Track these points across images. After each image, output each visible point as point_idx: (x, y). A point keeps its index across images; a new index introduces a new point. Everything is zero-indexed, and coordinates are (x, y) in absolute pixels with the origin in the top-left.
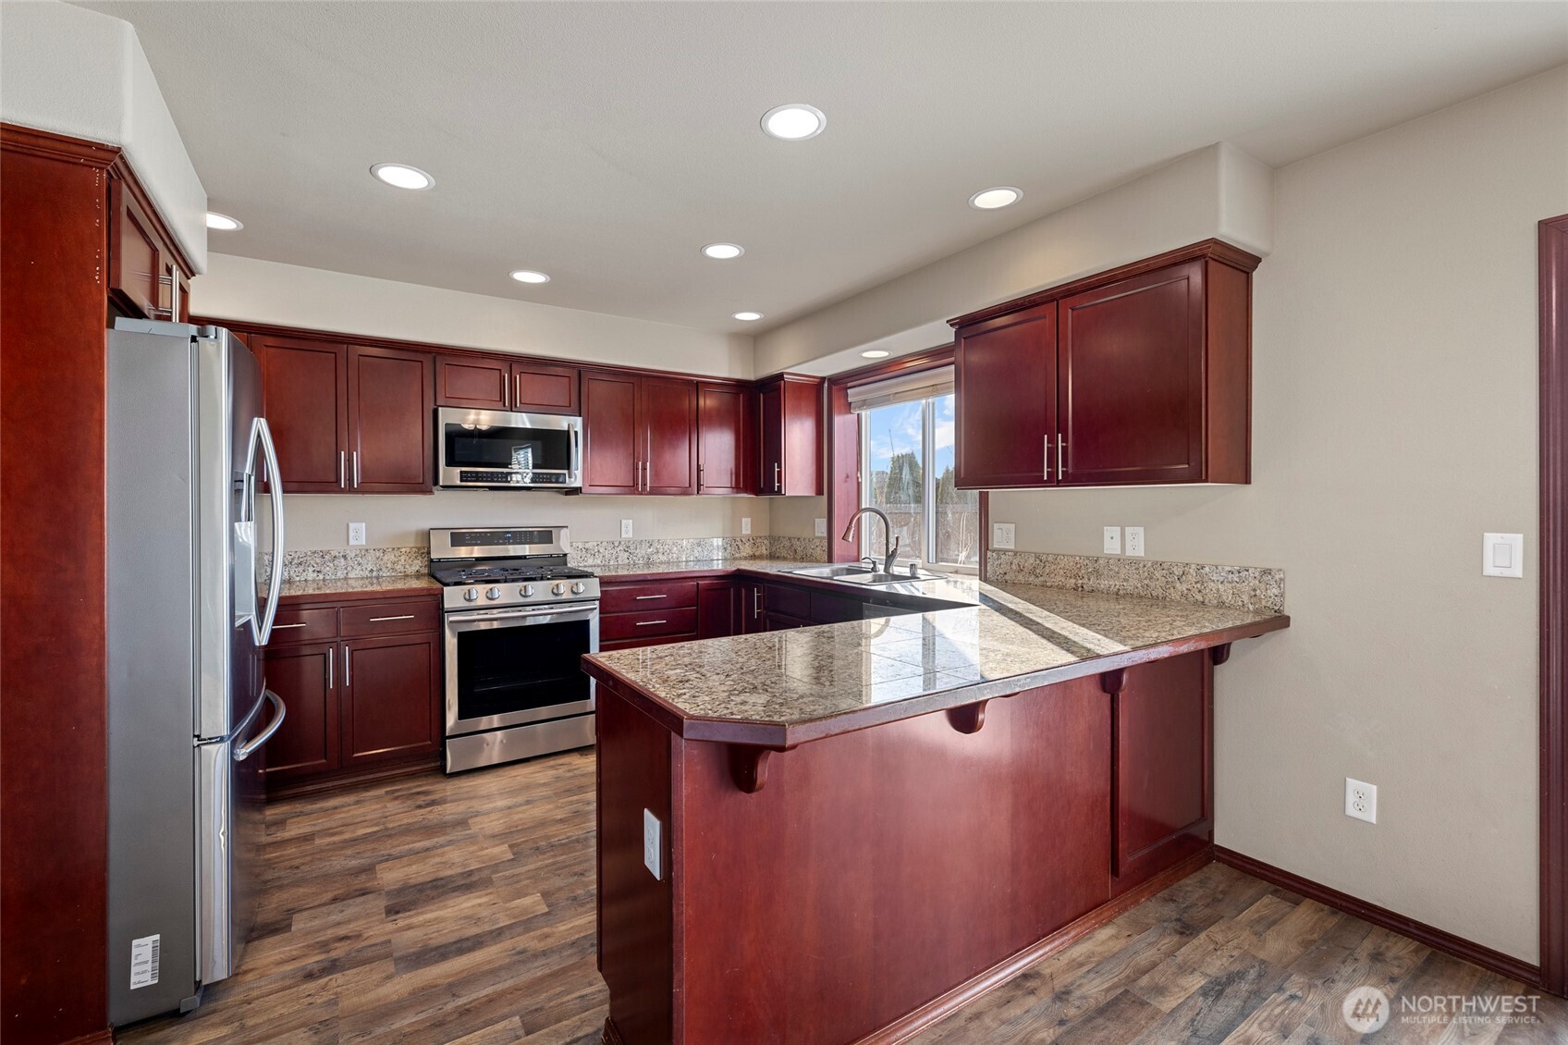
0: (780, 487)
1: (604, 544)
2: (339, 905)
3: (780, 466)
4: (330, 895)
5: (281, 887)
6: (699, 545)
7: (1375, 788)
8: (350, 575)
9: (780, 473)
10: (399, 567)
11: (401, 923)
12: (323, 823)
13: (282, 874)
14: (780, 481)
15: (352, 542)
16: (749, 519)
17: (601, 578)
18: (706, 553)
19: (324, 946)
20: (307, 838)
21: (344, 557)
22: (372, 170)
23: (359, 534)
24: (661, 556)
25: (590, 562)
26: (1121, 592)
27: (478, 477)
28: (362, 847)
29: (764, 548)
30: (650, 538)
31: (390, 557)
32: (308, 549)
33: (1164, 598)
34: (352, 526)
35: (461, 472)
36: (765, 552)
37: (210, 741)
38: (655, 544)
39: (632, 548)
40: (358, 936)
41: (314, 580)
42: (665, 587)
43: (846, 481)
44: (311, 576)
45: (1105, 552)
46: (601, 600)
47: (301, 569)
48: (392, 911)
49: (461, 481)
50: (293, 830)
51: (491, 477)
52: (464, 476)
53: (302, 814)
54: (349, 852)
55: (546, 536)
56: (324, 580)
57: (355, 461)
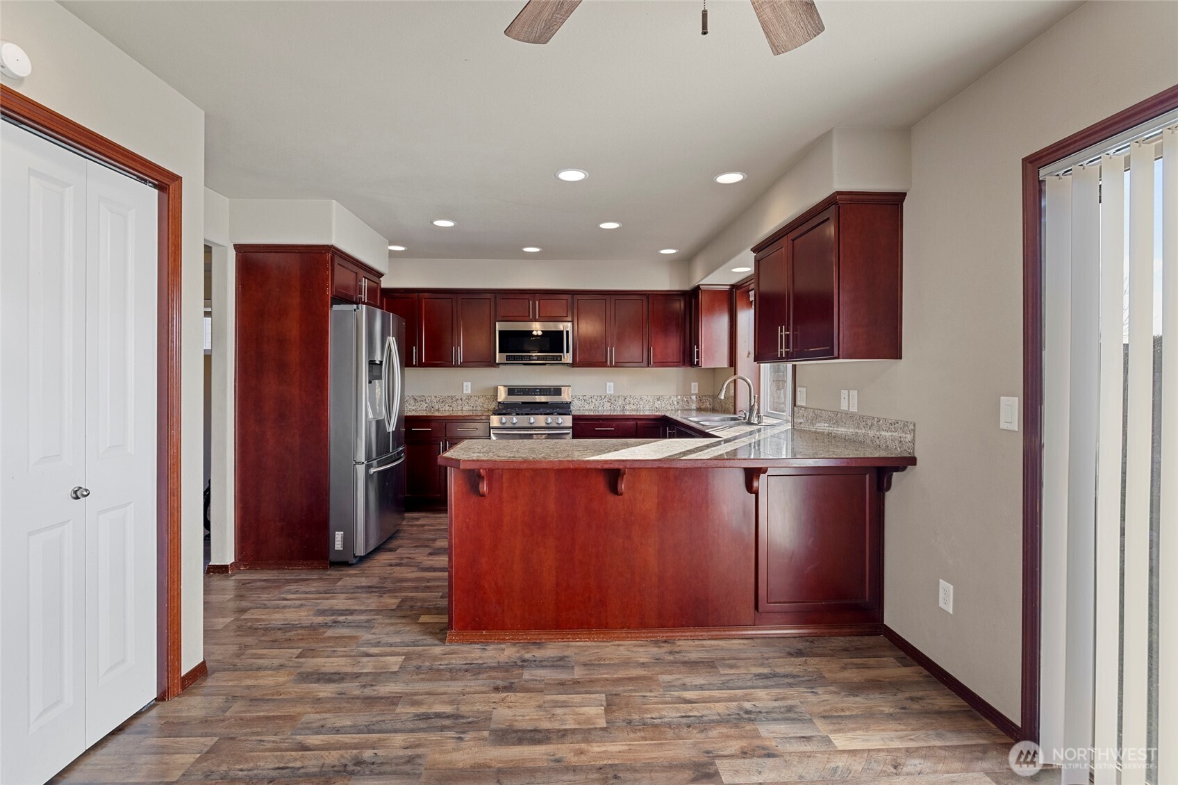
0: (698, 362)
1: (595, 397)
2: (415, 548)
3: (698, 348)
4: (415, 545)
5: (402, 539)
6: (659, 399)
7: (952, 586)
8: (464, 409)
9: (698, 352)
10: (485, 406)
11: (430, 558)
12: (432, 522)
13: (406, 535)
14: (698, 358)
15: (465, 392)
16: (697, 384)
17: (574, 416)
18: (663, 405)
19: (402, 559)
20: (423, 526)
21: (461, 399)
22: (432, 222)
23: (468, 388)
24: (632, 406)
25: (587, 407)
26: (847, 437)
27: (515, 358)
28: (437, 532)
29: (708, 403)
30: (625, 395)
31: (481, 400)
32: (446, 395)
33: (864, 442)
34: (465, 384)
35: (507, 356)
36: (709, 406)
37: (358, 463)
38: (628, 399)
39: (613, 400)
40: (413, 559)
41: (448, 410)
42: (615, 424)
43: (748, 357)
44: (447, 408)
45: (842, 409)
46: (573, 428)
47: (443, 404)
48: (430, 554)
49: (507, 360)
50: (420, 522)
51: (521, 358)
52: (508, 358)
53: (428, 517)
54: (432, 533)
55: (557, 391)
56: (452, 410)
57: (459, 353)
